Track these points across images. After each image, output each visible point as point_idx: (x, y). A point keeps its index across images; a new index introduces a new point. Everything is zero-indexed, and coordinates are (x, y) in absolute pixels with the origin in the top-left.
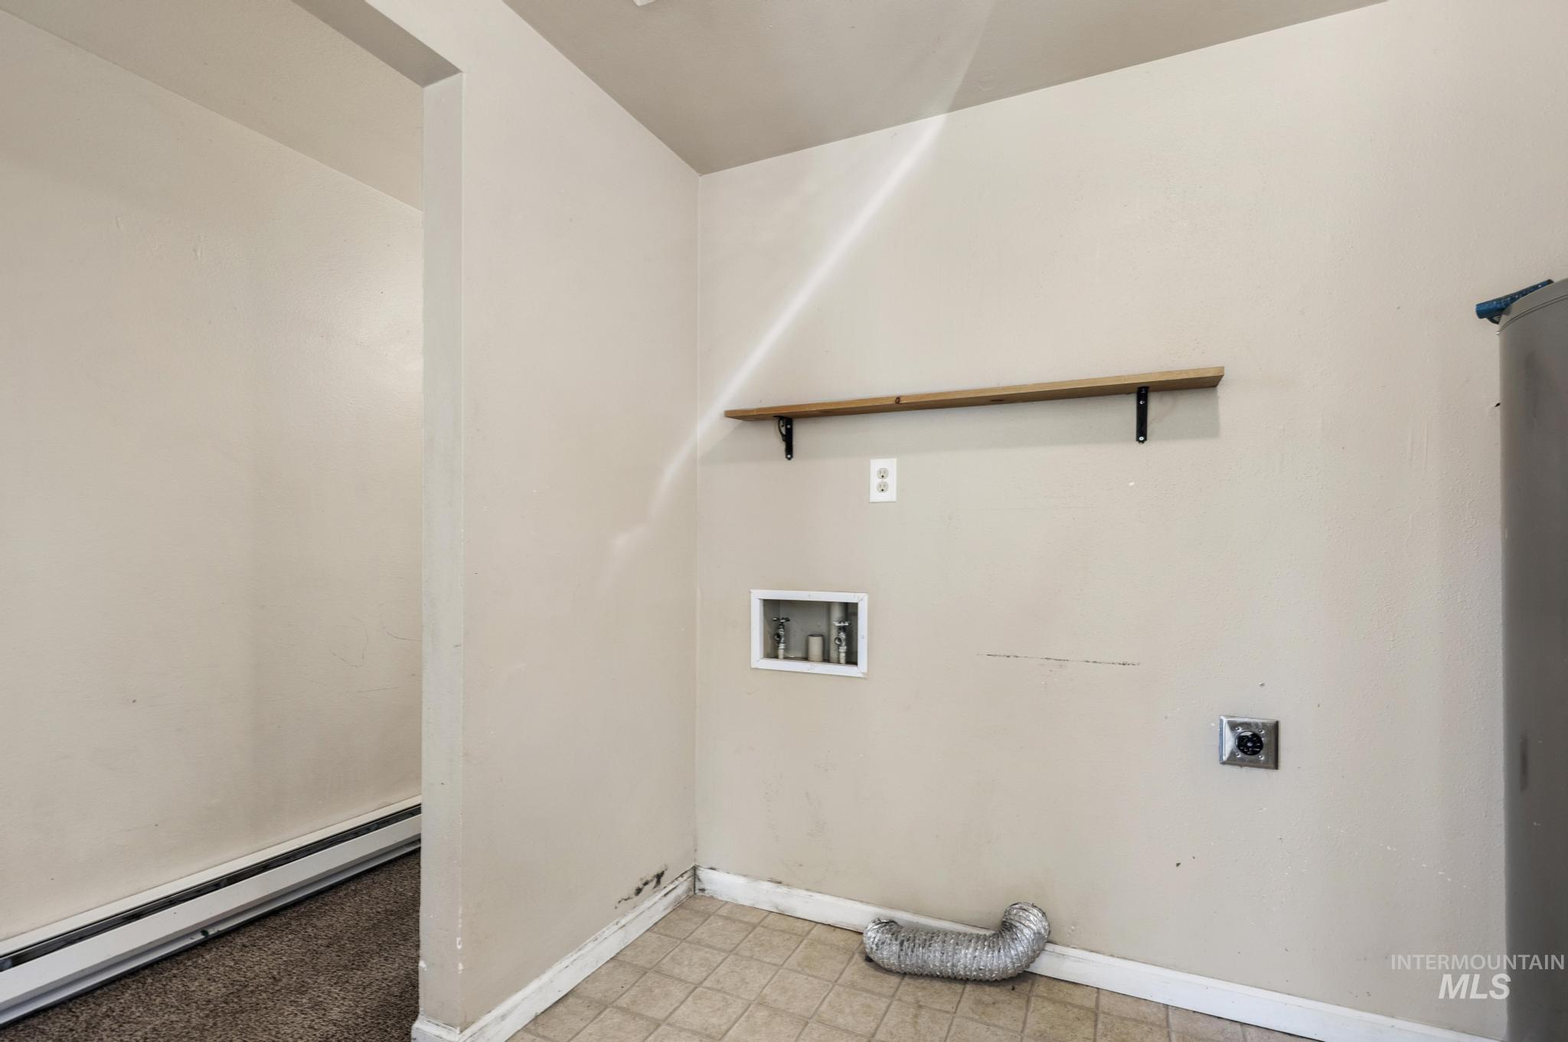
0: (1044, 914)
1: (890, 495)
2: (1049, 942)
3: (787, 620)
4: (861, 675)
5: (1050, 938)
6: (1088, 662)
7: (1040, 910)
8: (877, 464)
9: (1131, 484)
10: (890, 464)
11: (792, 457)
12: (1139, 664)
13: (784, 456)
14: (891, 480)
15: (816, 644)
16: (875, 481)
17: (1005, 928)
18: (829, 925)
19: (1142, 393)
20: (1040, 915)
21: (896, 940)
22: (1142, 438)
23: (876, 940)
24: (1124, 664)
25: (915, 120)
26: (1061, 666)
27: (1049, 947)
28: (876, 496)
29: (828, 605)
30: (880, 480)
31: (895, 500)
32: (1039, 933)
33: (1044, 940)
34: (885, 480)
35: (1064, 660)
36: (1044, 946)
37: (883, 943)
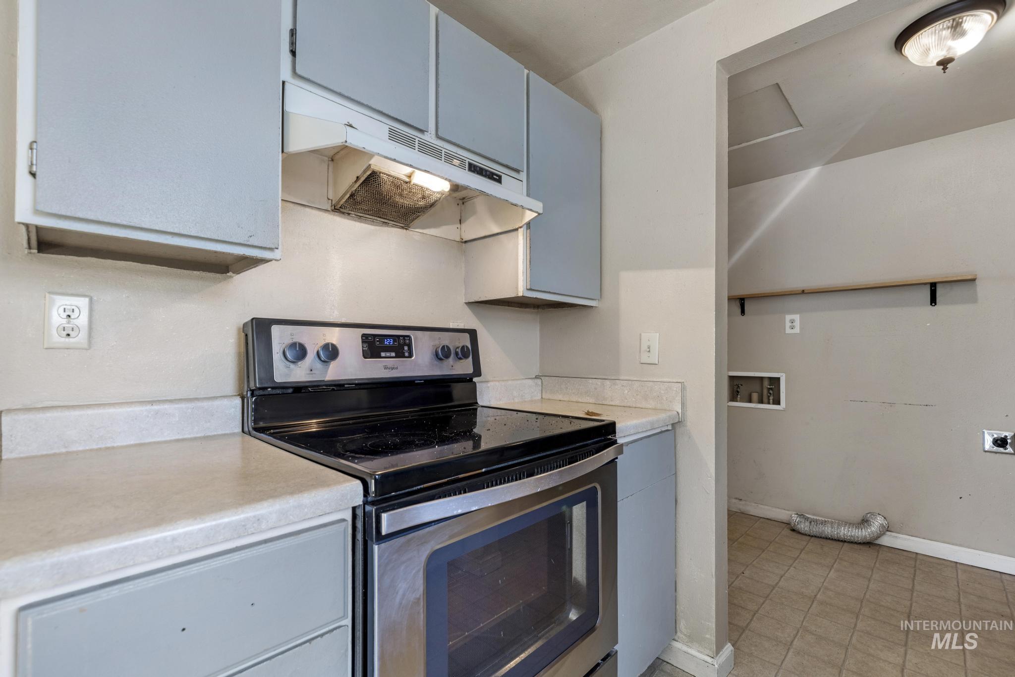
0: (885, 518)
1: (797, 330)
2: (887, 531)
3: (742, 385)
4: (782, 409)
5: (889, 529)
6: (906, 404)
7: (883, 516)
8: (788, 317)
9: (928, 324)
10: (797, 317)
11: (744, 314)
12: (935, 406)
13: (740, 314)
14: (797, 324)
15: (755, 396)
16: (788, 324)
17: (864, 522)
18: (768, 519)
19: (933, 287)
20: (883, 518)
21: (807, 521)
22: (933, 304)
23: (797, 521)
24: (926, 405)
25: (805, 169)
26: (891, 406)
27: (888, 533)
28: (788, 331)
29: (762, 378)
30: (791, 324)
31: (799, 332)
32: (883, 525)
33: (886, 529)
34: (793, 324)
35: (893, 404)
36: (885, 532)
37: (801, 522)
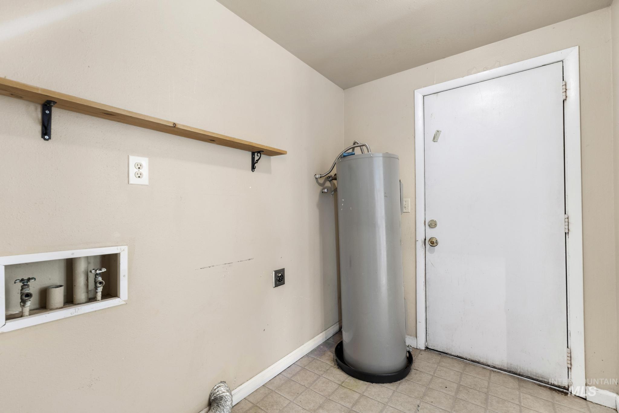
1: (145, 180)
4: (124, 303)
8: (134, 160)
10: (144, 161)
11: (49, 138)
13: (39, 135)
14: (145, 171)
16: (133, 170)
26: (230, 266)
28: (133, 180)
30: (137, 170)
31: (147, 183)
34: (140, 170)
35: (231, 263)
